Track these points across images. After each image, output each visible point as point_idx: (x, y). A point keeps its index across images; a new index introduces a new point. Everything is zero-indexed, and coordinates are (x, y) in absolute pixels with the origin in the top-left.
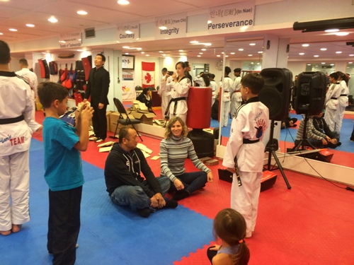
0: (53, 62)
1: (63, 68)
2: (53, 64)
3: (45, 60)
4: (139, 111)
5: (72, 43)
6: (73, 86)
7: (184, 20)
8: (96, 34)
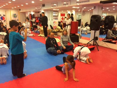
0: (34, 14)
1: (36, 16)
2: (34, 15)
3: (31, 14)
4: (58, 29)
5: (38, 8)
6: (39, 22)
7: (70, 1)
8: (45, 6)
